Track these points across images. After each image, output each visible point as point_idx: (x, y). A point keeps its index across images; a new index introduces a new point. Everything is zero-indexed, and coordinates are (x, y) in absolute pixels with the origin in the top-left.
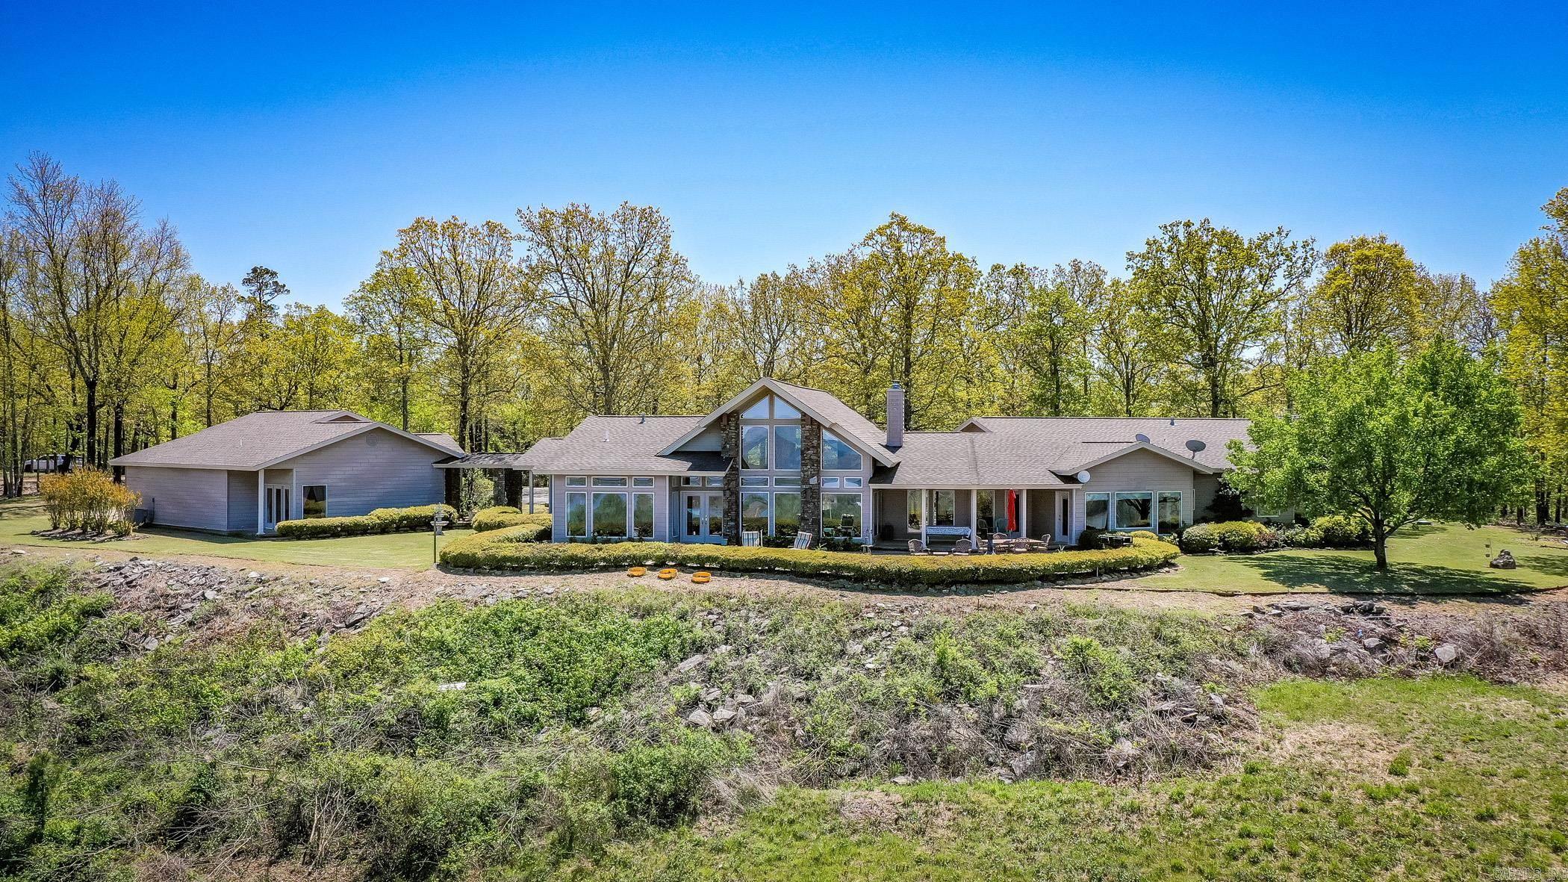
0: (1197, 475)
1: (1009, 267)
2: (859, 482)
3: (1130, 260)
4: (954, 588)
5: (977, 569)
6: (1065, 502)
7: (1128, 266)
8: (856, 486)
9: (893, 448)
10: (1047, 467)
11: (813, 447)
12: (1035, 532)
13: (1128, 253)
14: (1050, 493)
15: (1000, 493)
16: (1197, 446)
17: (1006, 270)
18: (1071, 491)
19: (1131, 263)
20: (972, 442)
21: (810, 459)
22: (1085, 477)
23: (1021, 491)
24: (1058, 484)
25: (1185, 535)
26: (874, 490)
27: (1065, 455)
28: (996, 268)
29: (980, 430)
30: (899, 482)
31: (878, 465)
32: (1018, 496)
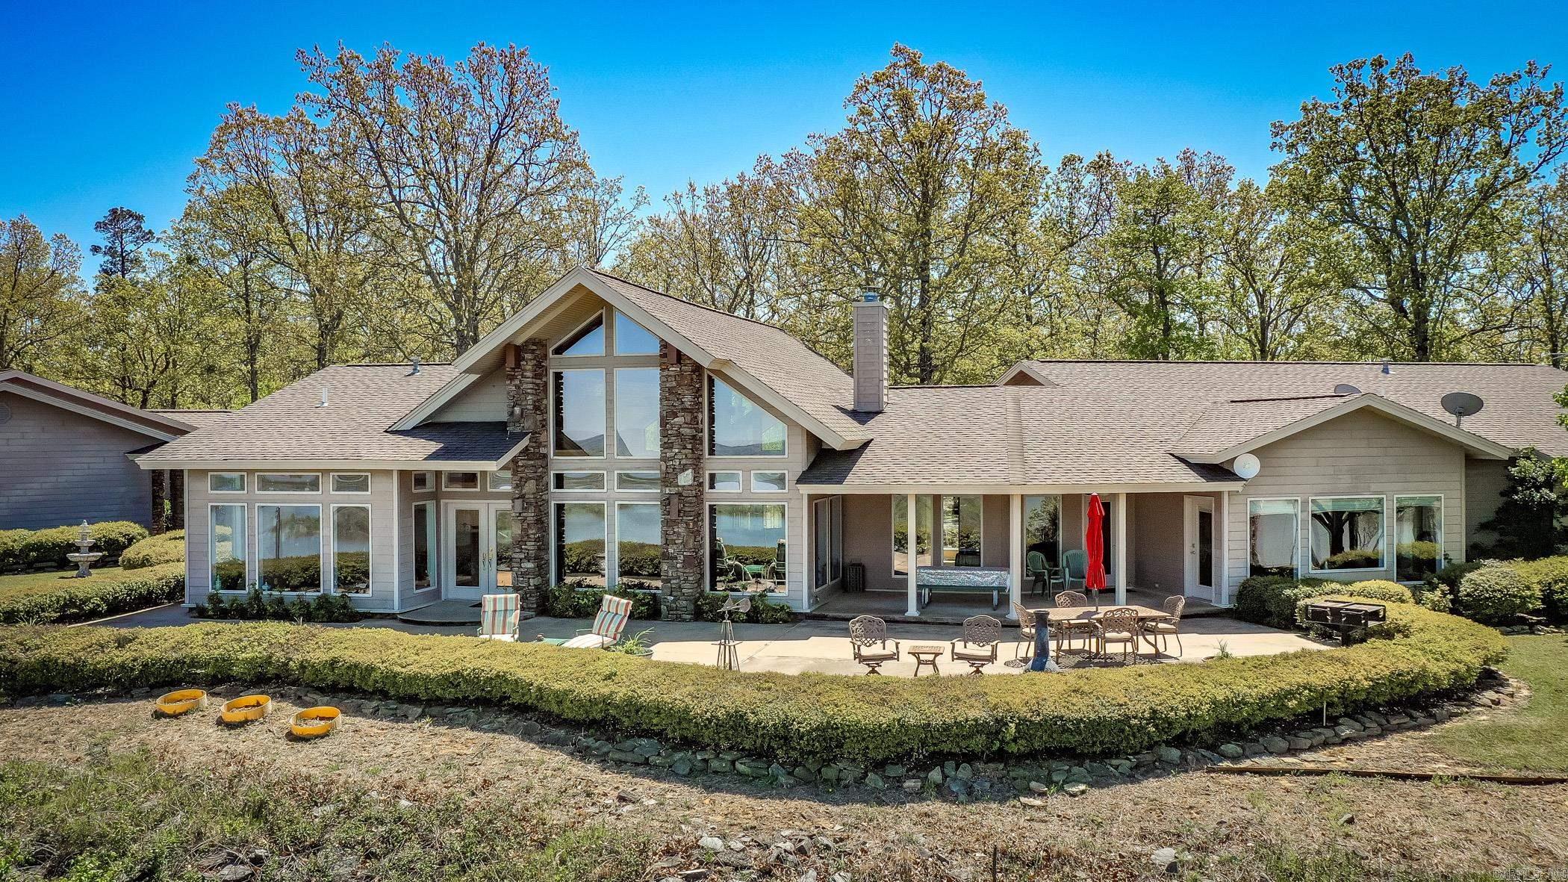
0: (1473, 461)
1: (1090, 158)
2: (780, 480)
3: (1277, 134)
4: (935, 775)
5: (1001, 722)
6: (1205, 519)
7: (1275, 145)
8: (774, 489)
9: (861, 415)
10: (1169, 447)
11: (684, 410)
12: (1142, 586)
13: (1274, 125)
14: (1176, 499)
15: (1071, 501)
16: (1465, 405)
17: (1085, 163)
18: (1217, 496)
19: (1278, 140)
20: (1017, 401)
21: (679, 435)
22: (1248, 466)
23: (1115, 496)
24: (1190, 481)
25: (1465, 587)
26: (812, 498)
27: (1199, 426)
28: (1069, 161)
29: (1035, 383)
30: (858, 481)
31: (824, 447)
32: (1107, 506)
